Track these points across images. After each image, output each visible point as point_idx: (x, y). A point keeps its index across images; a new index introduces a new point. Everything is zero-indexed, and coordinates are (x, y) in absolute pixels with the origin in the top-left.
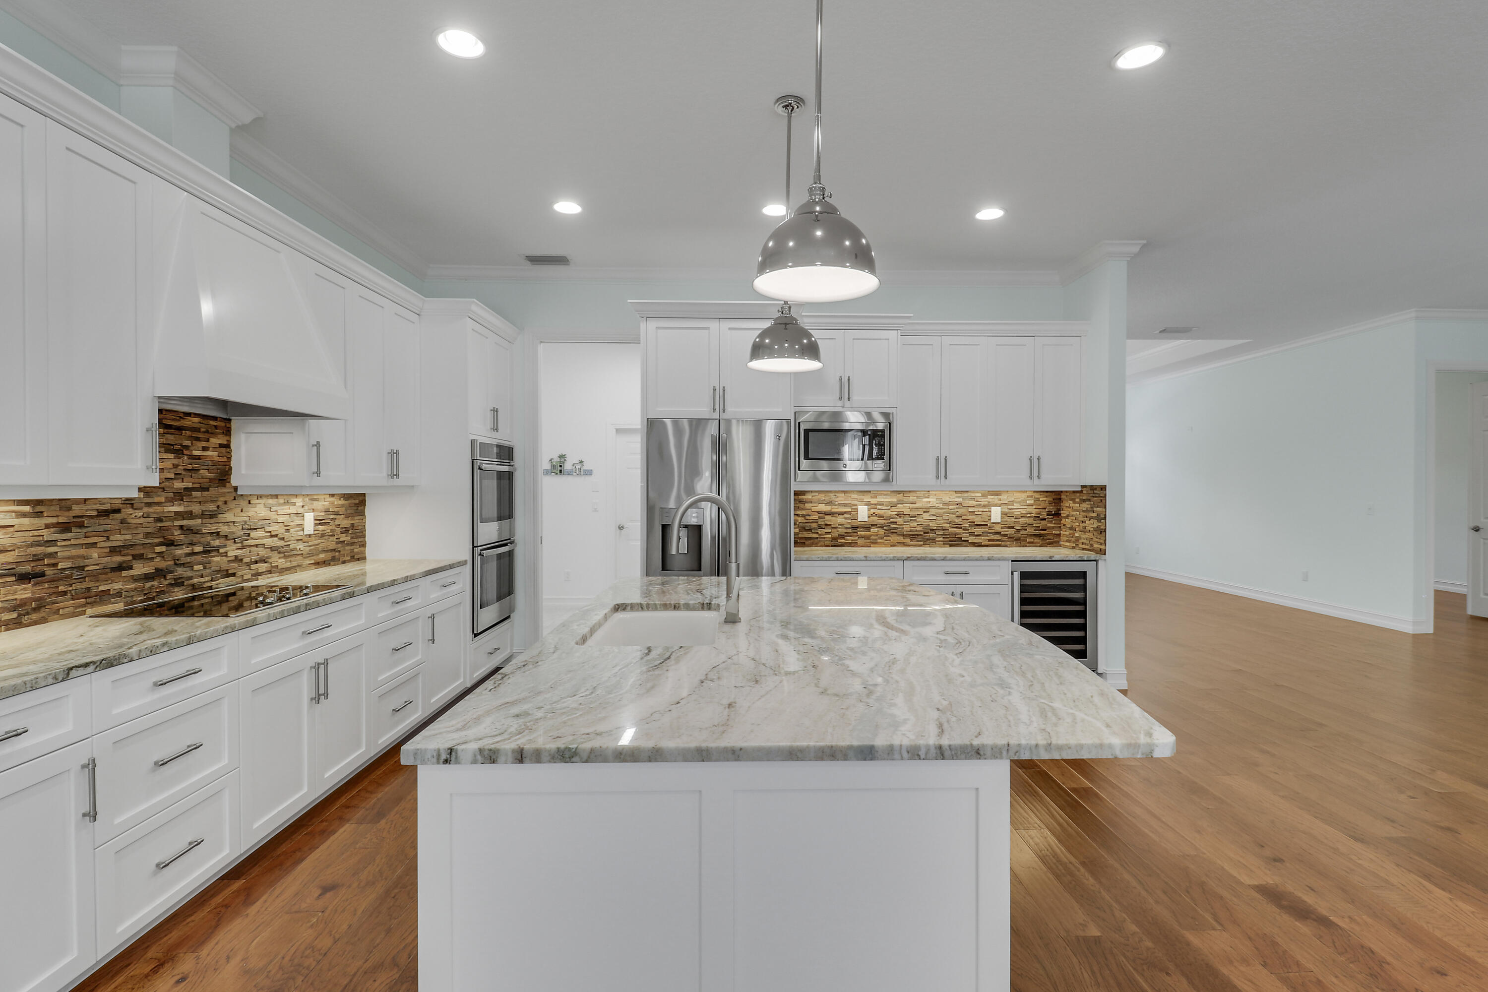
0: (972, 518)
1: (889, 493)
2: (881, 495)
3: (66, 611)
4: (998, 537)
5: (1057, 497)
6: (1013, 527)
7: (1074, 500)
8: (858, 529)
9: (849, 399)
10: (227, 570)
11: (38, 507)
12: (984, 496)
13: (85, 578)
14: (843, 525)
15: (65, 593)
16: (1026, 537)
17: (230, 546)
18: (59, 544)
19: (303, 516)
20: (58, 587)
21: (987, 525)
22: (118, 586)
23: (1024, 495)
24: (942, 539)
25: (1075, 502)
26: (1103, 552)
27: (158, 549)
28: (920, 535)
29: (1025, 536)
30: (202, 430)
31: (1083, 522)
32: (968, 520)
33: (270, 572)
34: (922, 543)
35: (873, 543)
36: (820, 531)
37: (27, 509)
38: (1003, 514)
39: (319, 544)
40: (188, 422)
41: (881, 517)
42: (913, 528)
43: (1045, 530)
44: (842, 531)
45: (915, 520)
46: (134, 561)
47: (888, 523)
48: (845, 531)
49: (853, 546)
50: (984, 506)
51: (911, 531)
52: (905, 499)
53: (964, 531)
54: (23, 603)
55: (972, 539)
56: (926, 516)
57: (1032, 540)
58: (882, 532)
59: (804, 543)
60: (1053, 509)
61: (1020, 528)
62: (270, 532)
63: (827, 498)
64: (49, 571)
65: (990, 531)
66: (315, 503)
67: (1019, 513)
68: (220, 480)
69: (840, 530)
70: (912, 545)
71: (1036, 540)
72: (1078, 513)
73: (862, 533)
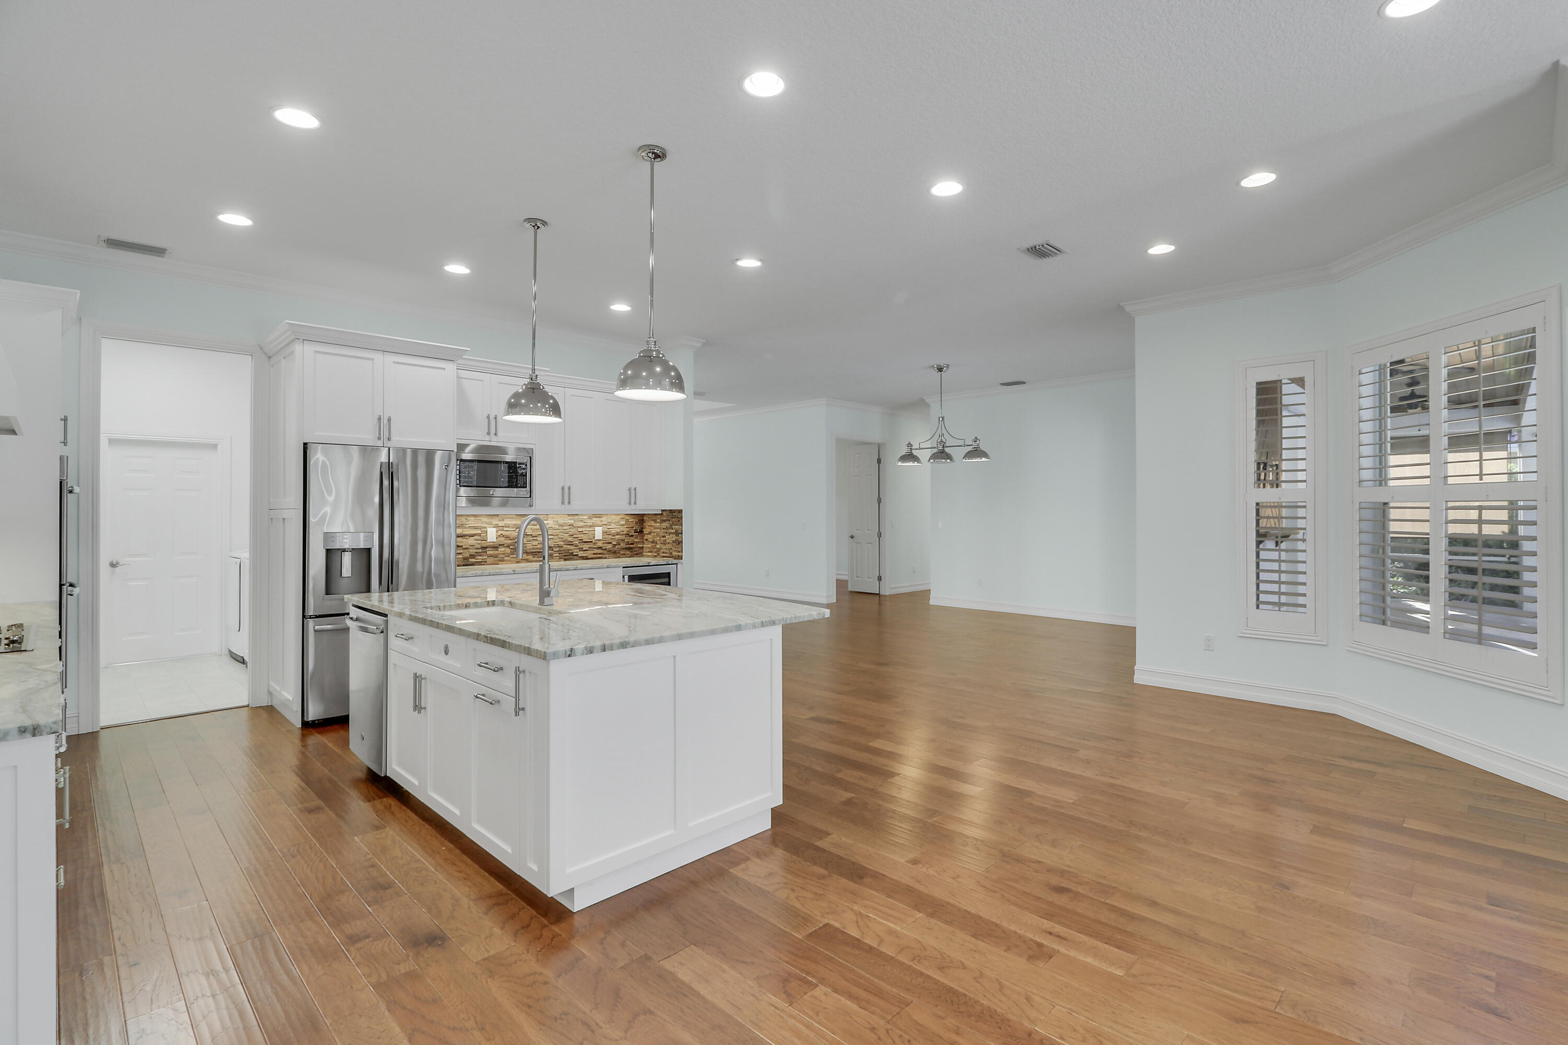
0: (581, 536)
1: (514, 516)
2: (507, 518)
4: (600, 551)
5: (641, 519)
6: (611, 543)
7: (655, 521)
8: (488, 549)
9: (496, 434)
12: (590, 518)
14: (474, 546)
16: (620, 550)
21: (592, 542)
23: (618, 518)
24: (558, 555)
25: (656, 522)
26: (680, 558)
31: (663, 537)
32: (578, 538)
35: (500, 561)
38: (604, 533)
41: (507, 537)
42: (534, 546)
43: (633, 544)
44: (473, 551)
45: (536, 540)
47: (514, 543)
48: (476, 551)
49: (482, 565)
50: (590, 526)
51: (533, 549)
53: (575, 547)
55: (581, 554)
57: (624, 552)
58: (508, 550)
60: (638, 528)
61: (615, 543)
65: (594, 547)
67: (614, 532)
69: (471, 551)
70: (533, 561)
71: (627, 553)
72: (659, 530)
73: (491, 552)
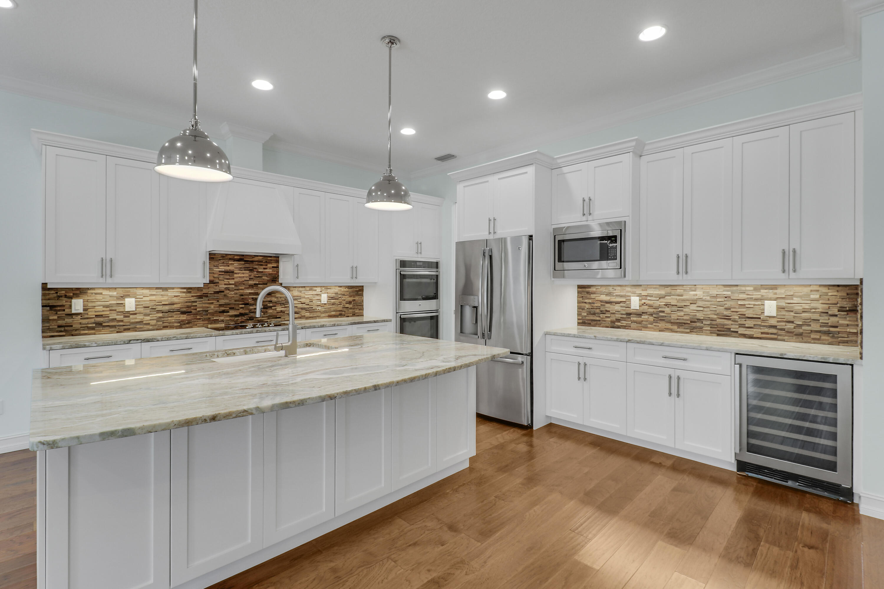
0: (742, 310)
1: (658, 286)
2: (651, 288)
3: (200, 325)
4: (773, 330)
5: (851, 291)
6: (792, 322)
8: (632, 316)
9: (590, 214)
10: (276, 316)
11: (189, 290)
12: (757, 289)
13: (208, 314)
14: (619, 312)
15: (200, 319)
17: (278, 306)
18: (197, 302)
19: (321, 296)
20: (197, 317)
21: (760, 318)
22: (222, 318)
23: (807, 290)
24: (709, 328)
27: (241, 306)
28: (687, 323)
29: (807, 332)
30: (264, 261)
32: (737, 312)
33: (300, 318)
34: (688, 331)
35: (644, 327)
36: (601, 315)
37: (185, 290)
38: (780, 308)
39: (331, 308)
40: (256, 259)
41: (650, 306)
42: (679, 317)
43: (836, 327)
44: (618, 316)
45: (682, 311)
46: (230, 310)
47: (657, 312)
48: (621, 316)
49: (627, 329)
50: (756, 300)
51: (678, 319)
52: (673, 292)
53: (733, 323)
54: (182, 321)
55: (741, 331)
56: (693, 307)
57: (818, 337)
58: (651, 319)
59: (590, 324)
60: (847, 305)
61: (801, 323)
62: (301, 302)
63: (607, 291)
64: (194, 311)
65: (763, 324)
66: (329, 290)
67: (800, 308)
68: (272, 281)
69: (617, 315)
70: (679, 332)
71: (822, 337)
73: (635, 319)
